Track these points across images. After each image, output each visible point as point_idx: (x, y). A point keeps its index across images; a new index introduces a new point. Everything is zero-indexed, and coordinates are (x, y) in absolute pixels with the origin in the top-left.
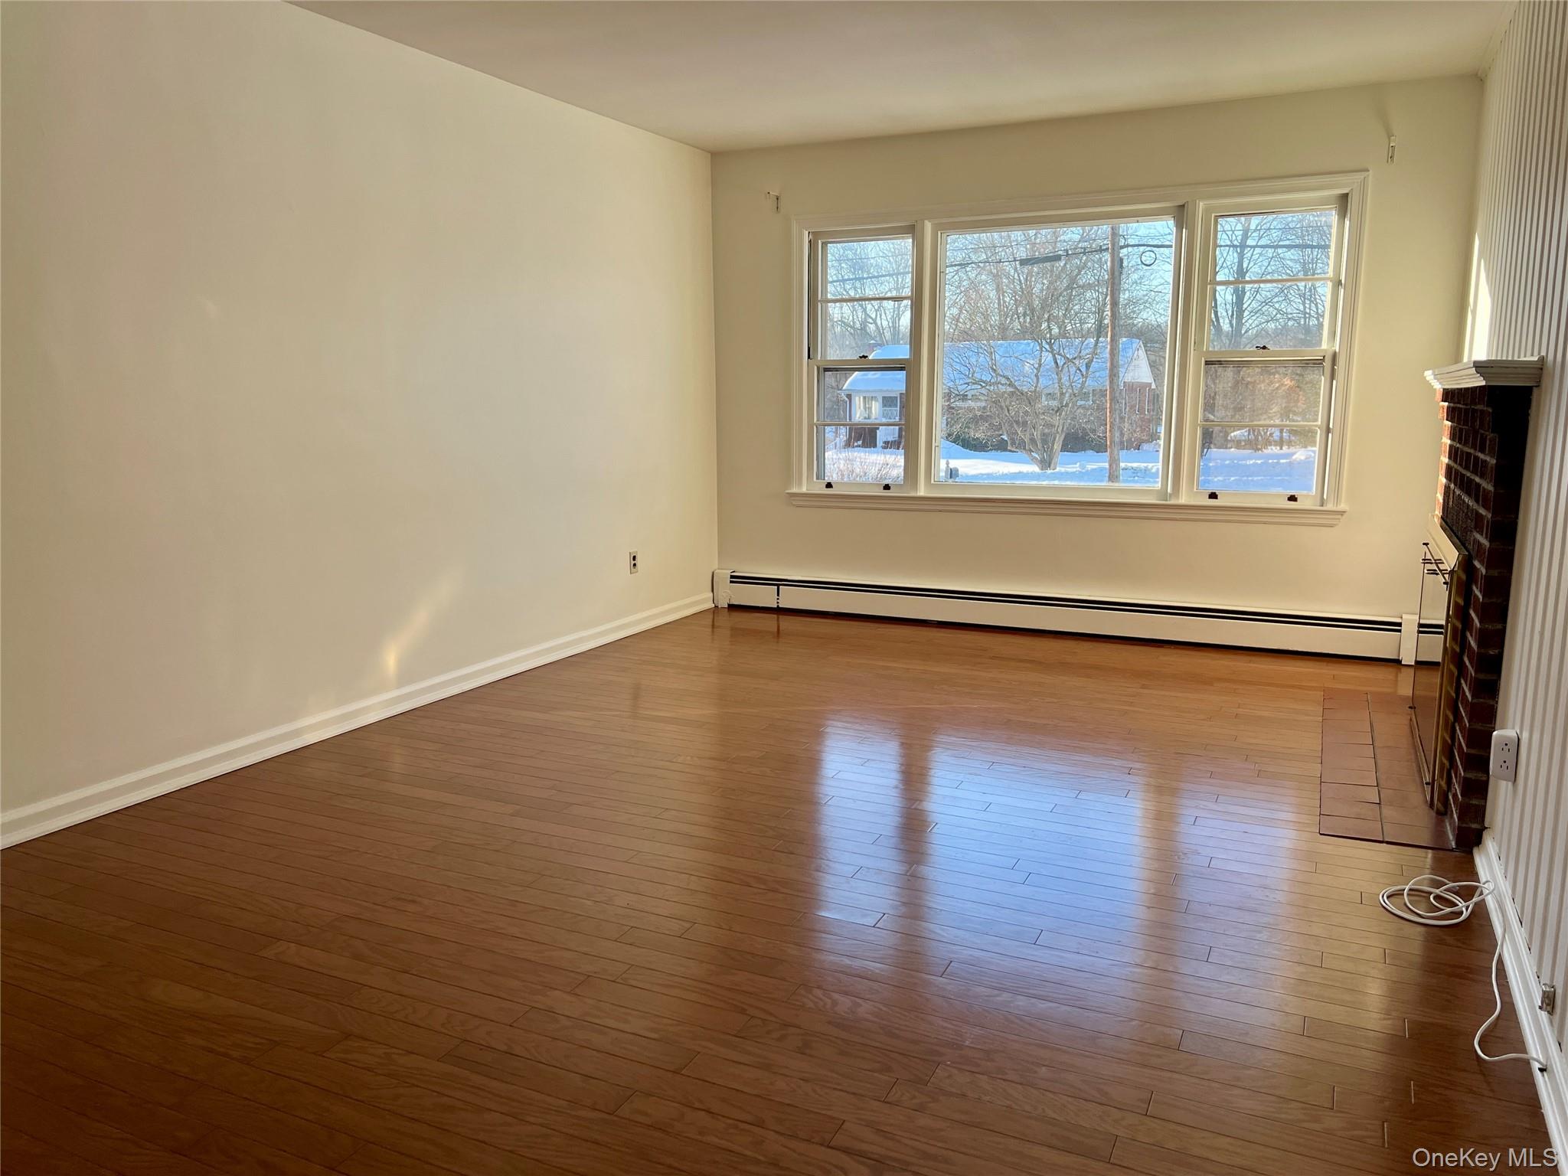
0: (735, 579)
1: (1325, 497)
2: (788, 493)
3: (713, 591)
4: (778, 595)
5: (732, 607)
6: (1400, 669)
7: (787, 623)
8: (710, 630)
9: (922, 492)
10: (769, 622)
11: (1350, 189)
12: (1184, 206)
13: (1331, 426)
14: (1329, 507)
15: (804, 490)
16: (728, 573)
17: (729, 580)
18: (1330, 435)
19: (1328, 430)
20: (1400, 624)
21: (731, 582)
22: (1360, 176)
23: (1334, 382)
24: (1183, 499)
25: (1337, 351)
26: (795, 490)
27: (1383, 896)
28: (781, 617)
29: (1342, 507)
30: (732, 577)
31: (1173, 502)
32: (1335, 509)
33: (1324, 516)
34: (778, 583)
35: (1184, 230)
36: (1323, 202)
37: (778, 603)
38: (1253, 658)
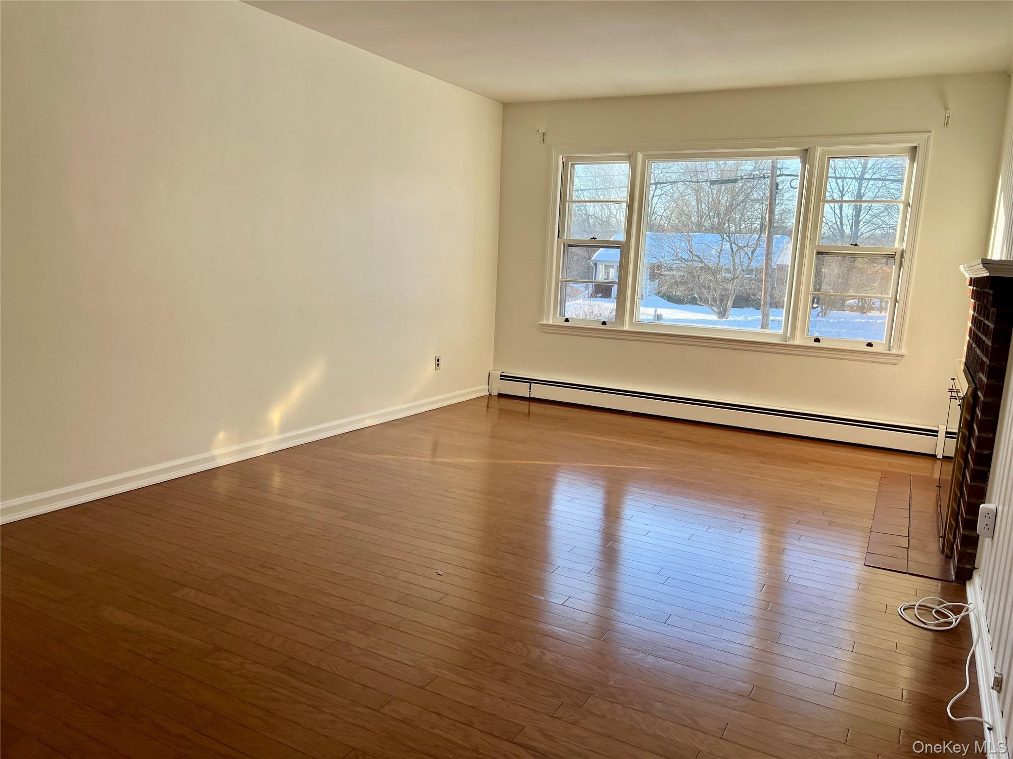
0: (503, 377)
1: (891, 345)
2: (540, 324)
3: (489, 384)
4: (530, 389)
5: (500, 395)
6: (936, 461)
7: (535, 407)
8: (485, 409)
9: (627, 327)
10: (523, 406)
11: (918, 143)
12: (807, 150)
13: (898, 298)
14: (894, 351)
15: (551, 322)
16: (499, 373)
17: (500, 377)
18: (897, 304)
19: (896, 301)
20: (937, 432)
21: (501, 379)
22: (926, 135)
23: (902, 269)
24: (797, 341)
25: (905, 249)
26: (545, 322)
27: (901, 609)
28: (531, 403)
29: (902, 352)
31: (790, 343)
32: (897, 353)
33: (890, 358)
34: (530, 381)
35: (807, 165)
36: (901, 151)
37: (530, 394)
38: (836, 448)
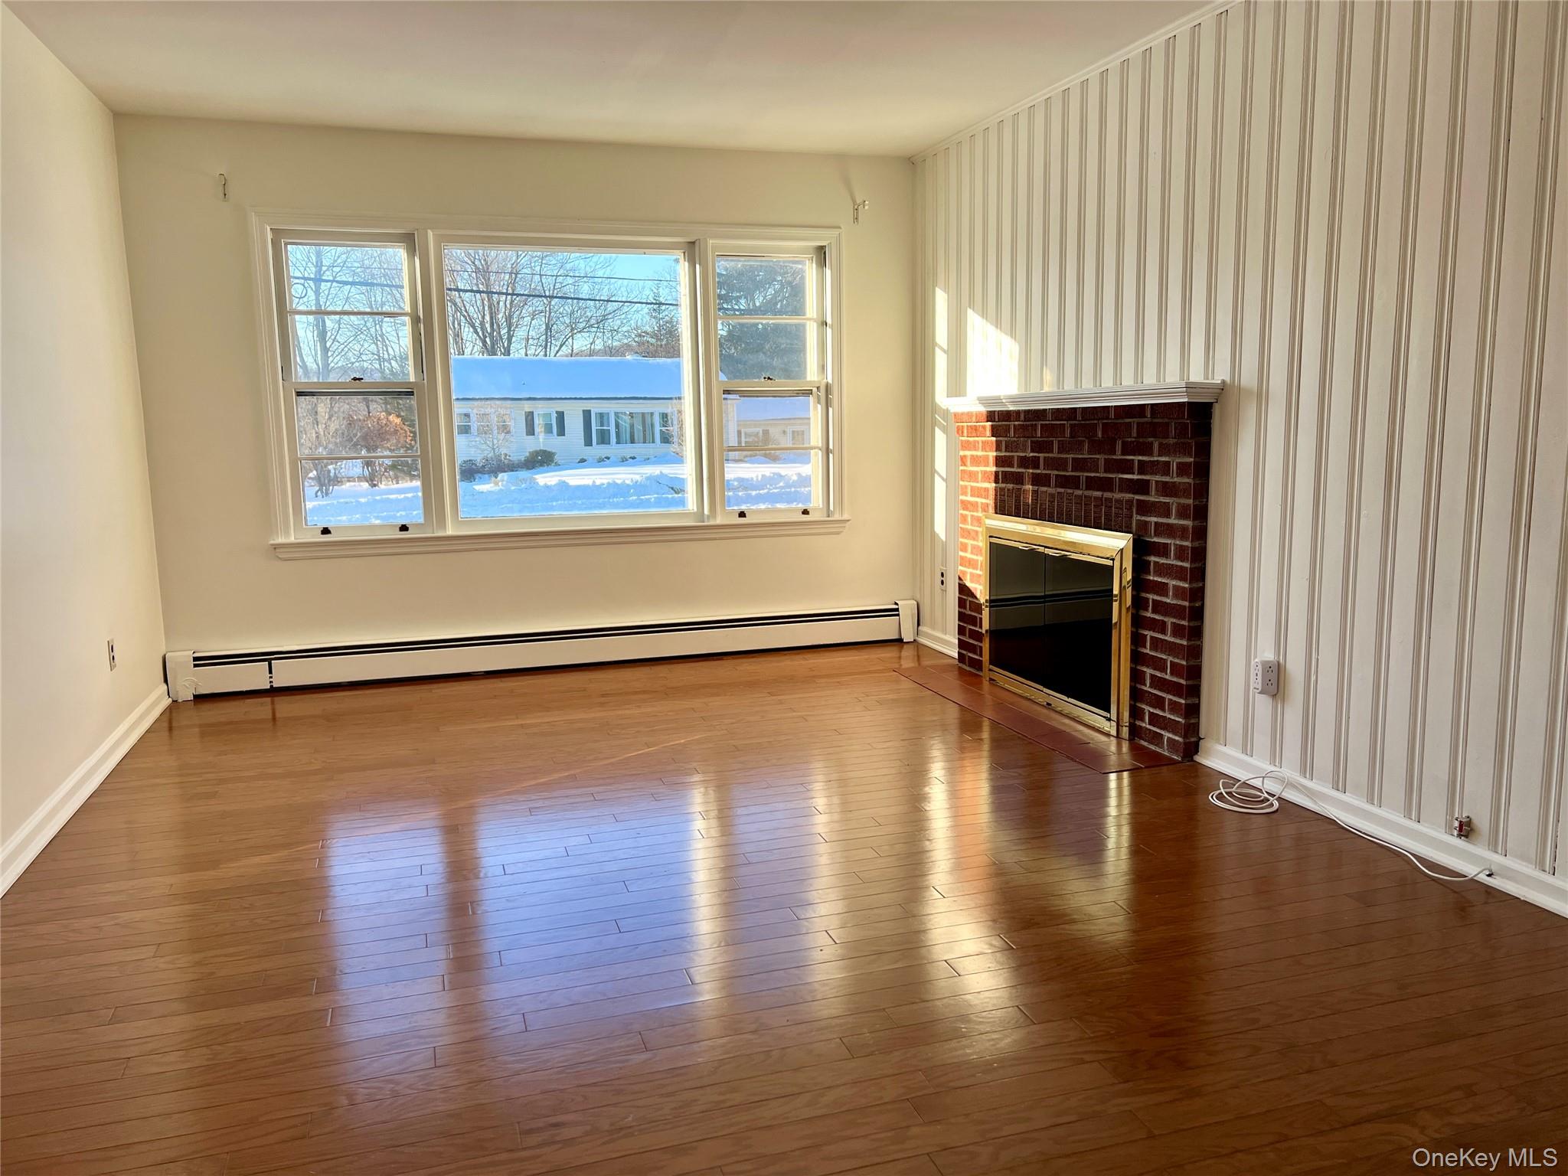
0: (200, 661)
1: (831, 508)
2: (272, 545)
3: (166, 681)
4: (270, 672)
5: (199, 698)
6: (903, 646)
7: (286, 707)
8: (166, 733)
9: (450, 531)
10: (260, 709)
11: (829, 242)
12: (694, 243)
13: (831, 447)
14: (837, 517)
15: (292, 539)
16: (190, 655)
17: (192, 663)
18: (831, 455)
19: (828, 451)
20: (897, 610)
21: (195, 666)
22: (836, 232)
23: (830, 410)
24: (719, 521)
25: (830, 381)
26: (281, 540)
28: (276, 699)
29: (846, 517)
30: (195, 659)
31: (712, 523)
32: (840, 518)
33: (831, 525)
34: (268, 657)
35: (698, 266)
36: (804, 251)
37: (271, 682)
38: (794, 657)
